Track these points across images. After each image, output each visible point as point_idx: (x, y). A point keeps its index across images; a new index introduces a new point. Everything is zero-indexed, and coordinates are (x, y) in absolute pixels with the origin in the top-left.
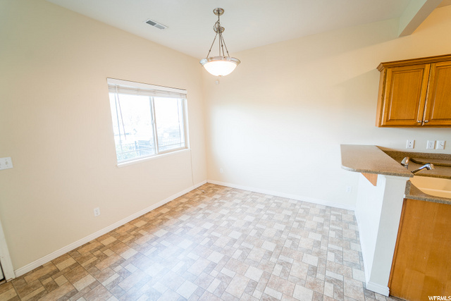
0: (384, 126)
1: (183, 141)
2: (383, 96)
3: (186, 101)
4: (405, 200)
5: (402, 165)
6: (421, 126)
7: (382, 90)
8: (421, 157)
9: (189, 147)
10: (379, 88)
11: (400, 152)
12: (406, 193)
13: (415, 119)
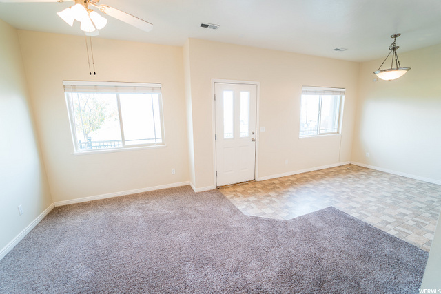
1: (336, 127)
3: (344, 97)
9: (340, 131)
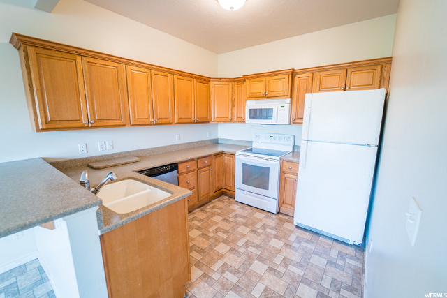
0: (43, 130)
2: (30, 85)
4: (102, 237)
5: (83, 183)
6: (88, 127)
7: (26, 77)
8: (96, 161)
10: (23, 73)
11: (75, 160)
12: (100, 227)
13: (80, 120)
